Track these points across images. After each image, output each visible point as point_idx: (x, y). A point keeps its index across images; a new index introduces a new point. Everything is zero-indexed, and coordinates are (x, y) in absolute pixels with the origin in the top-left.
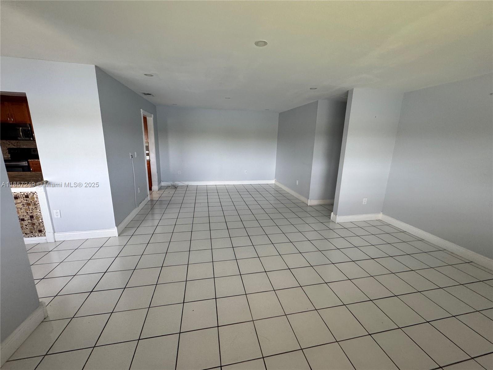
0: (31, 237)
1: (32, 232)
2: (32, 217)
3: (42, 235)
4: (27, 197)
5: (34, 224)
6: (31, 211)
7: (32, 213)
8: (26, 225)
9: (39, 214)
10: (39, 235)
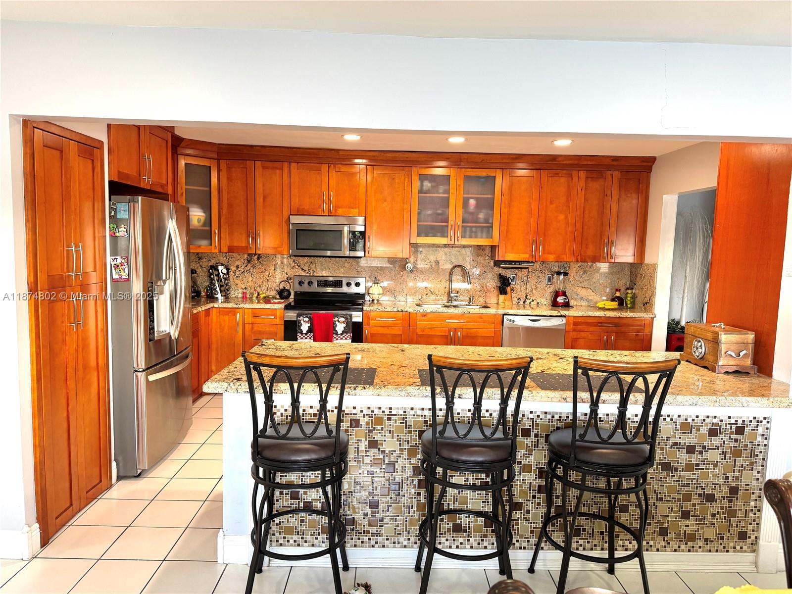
0: (717, 551)
1: (722, 538)
2: (734, 491)
3: (745, 548)
4: (740, 430)
6: (737, 474)
7: (737, 478)
10: (738, 548)
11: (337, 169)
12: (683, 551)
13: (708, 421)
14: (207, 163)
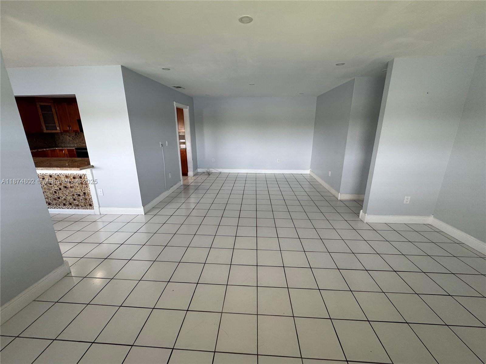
0: (85, 209)
1: (85, 206)
2: (85, 193)
3: (92, 208)
4: (81, 177)
5: (86, 199)
6: (84, 189)
7: (84, 190)
8: (81, 200)
9: (89, 191)
10: (90, 208)
12: (76, 209)
13: (71, 175)
14: (50, 104)
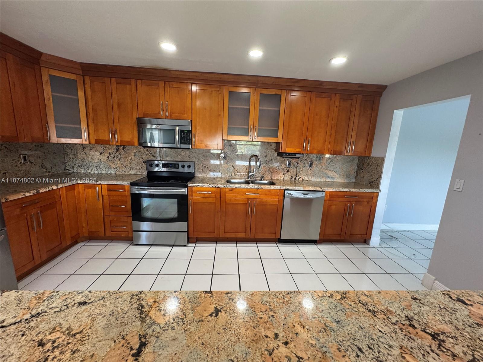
11: (171, 86)
14: (73, 77)
